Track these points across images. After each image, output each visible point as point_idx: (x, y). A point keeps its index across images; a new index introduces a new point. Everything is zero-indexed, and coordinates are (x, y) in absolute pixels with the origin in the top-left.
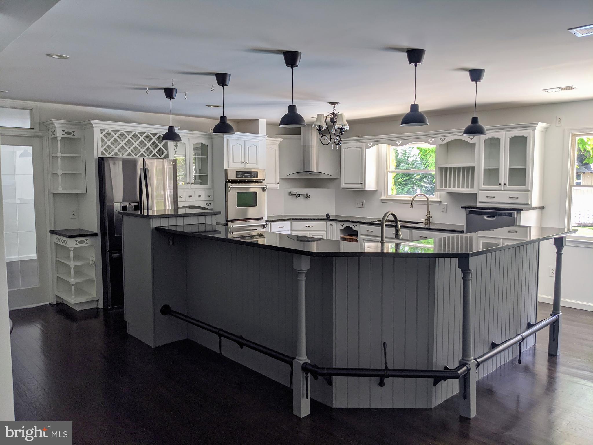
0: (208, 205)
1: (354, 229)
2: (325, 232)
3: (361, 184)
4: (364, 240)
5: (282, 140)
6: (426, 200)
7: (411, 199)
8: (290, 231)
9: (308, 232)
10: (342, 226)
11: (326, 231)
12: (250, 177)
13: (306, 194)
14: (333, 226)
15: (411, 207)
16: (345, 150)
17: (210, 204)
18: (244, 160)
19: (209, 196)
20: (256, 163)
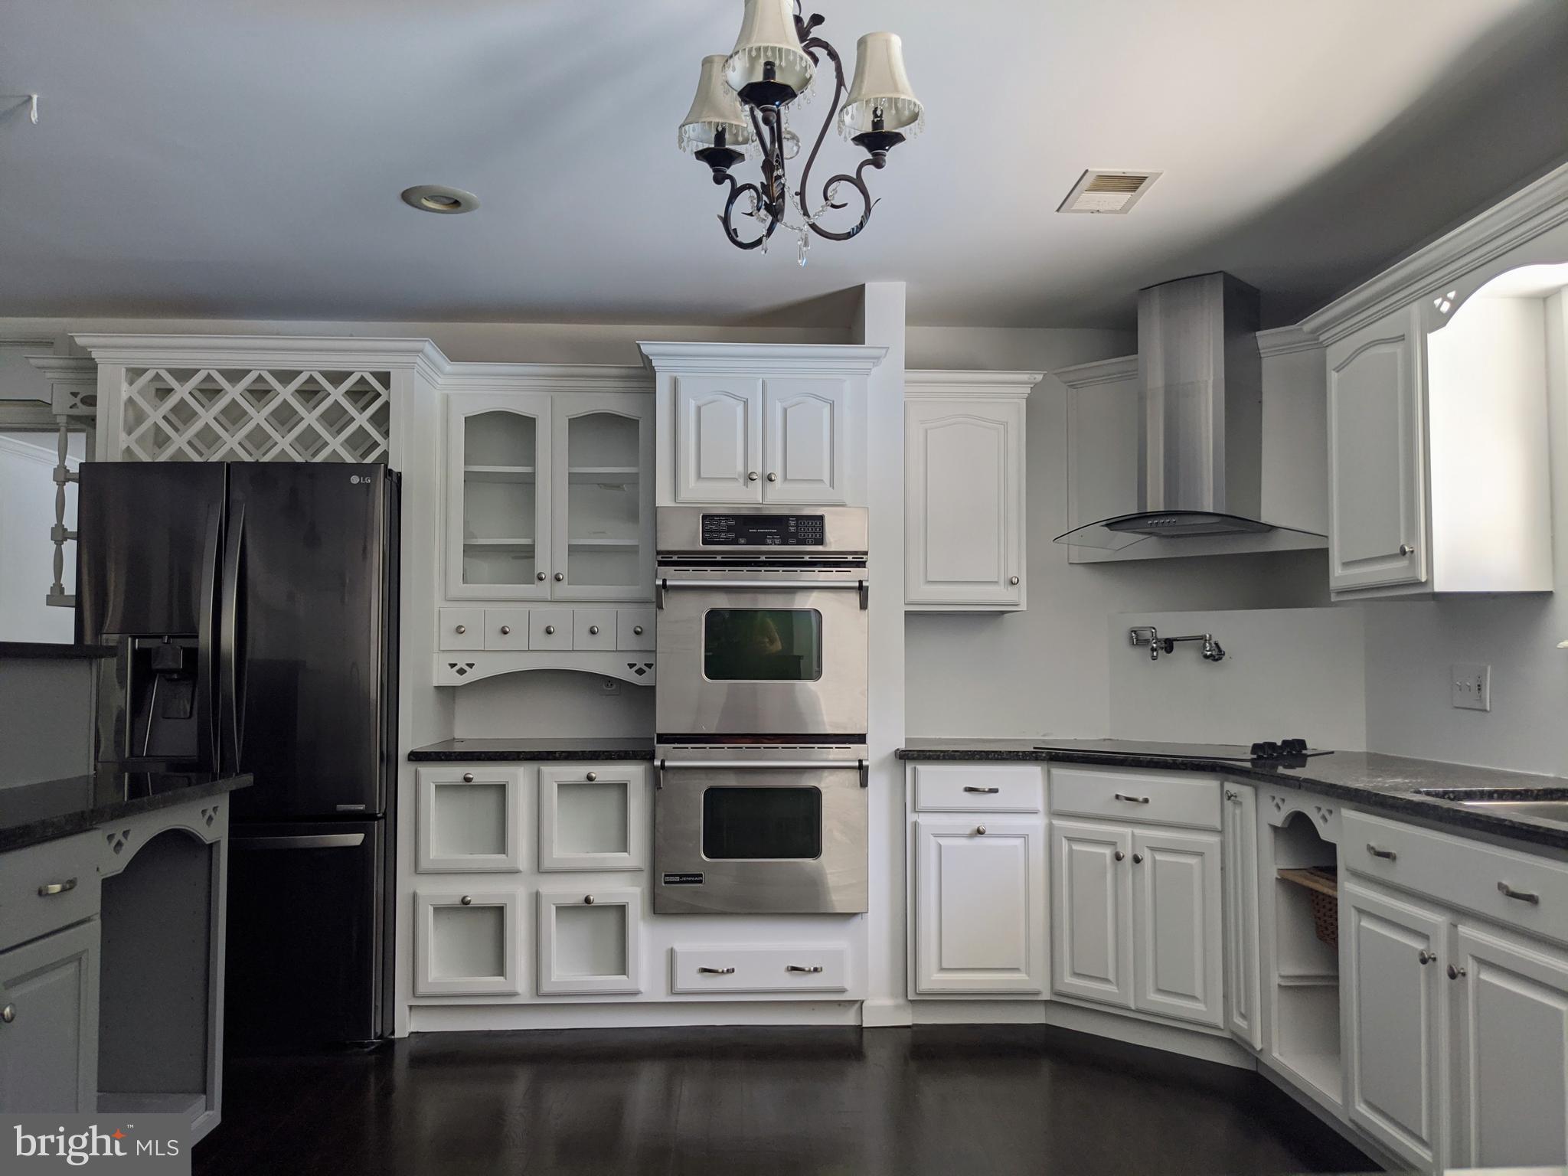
0: (640, 672)
1: (1323, 833)
2: (1214, 840)
3: (1406, 553)
4: (1361, 911)
5: (1039, 377)
8: (1041, 815)
9: (1127, 830)
10: (1278, 808)
11: (1222, 832)
12: (777, 541)
13: (1206, 638)
14: (1244, 804)
16: (1342, 373)
17: (648, 666)
18: (756, 468)
19: (639, 630)
20: (826, 478)
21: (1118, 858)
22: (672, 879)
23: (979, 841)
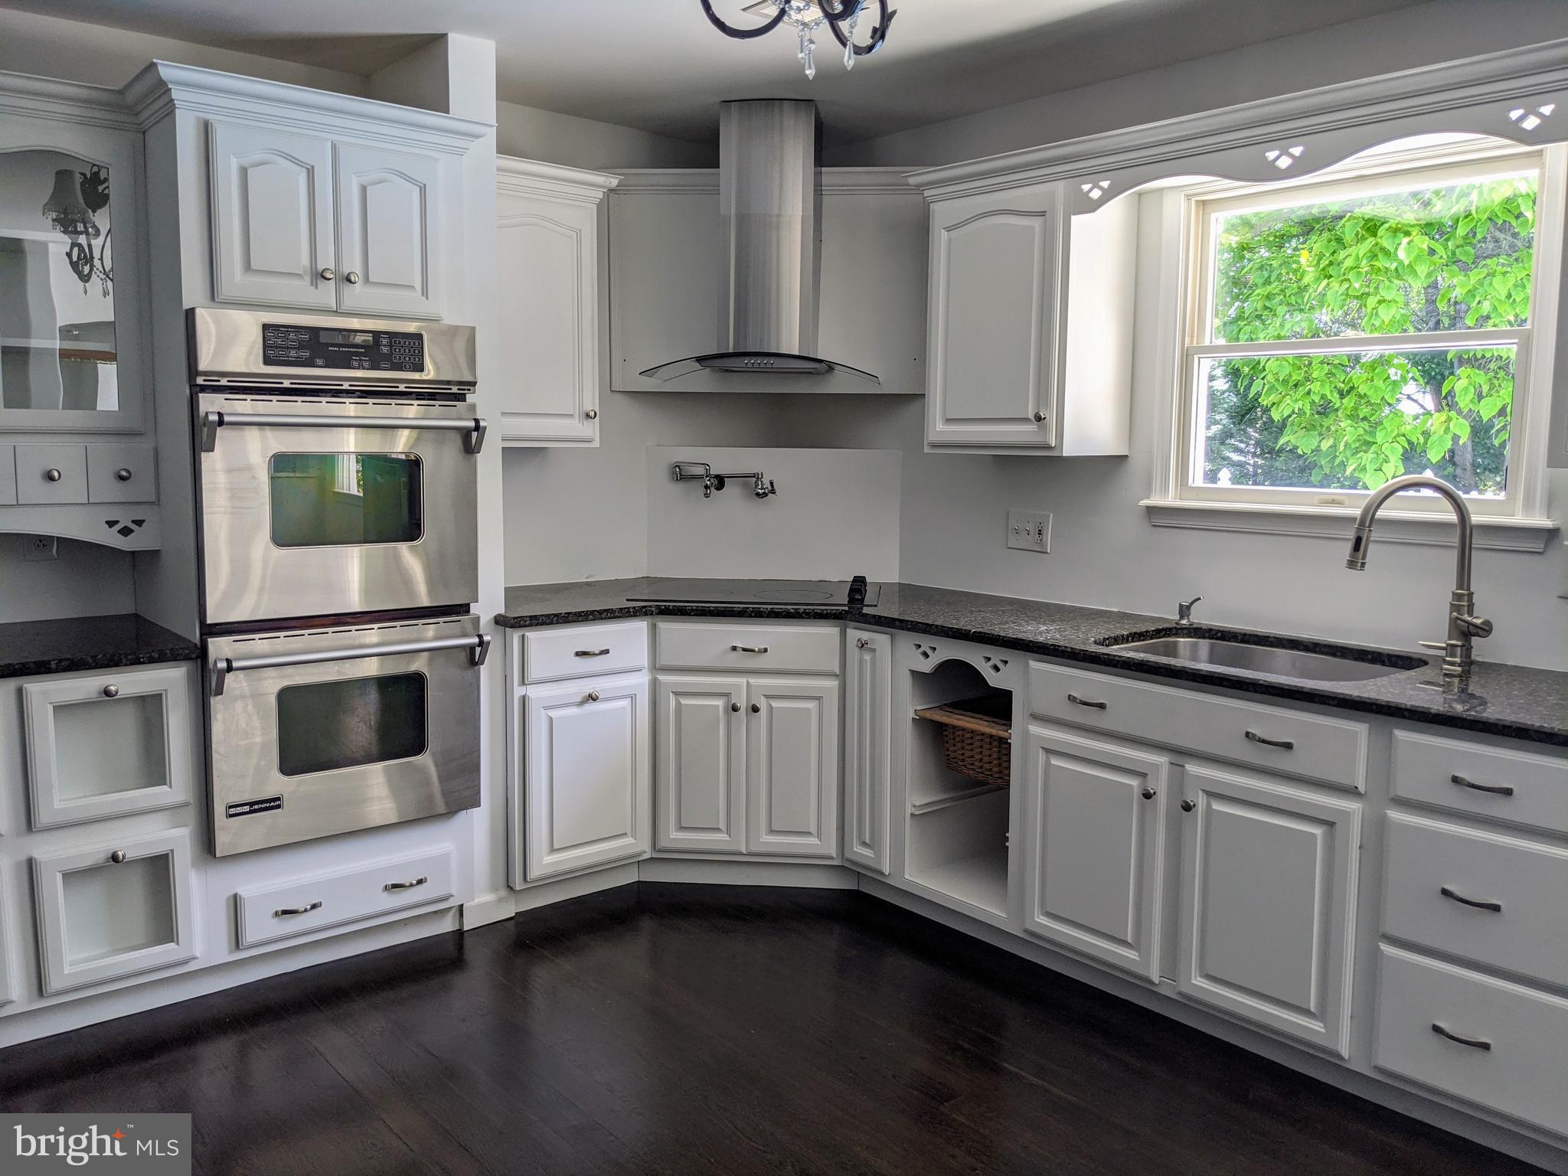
0: (126, 532)
1: (994, 680)
2: (833, 684)
3: (1039, 418)
4: (1048, 751)
5: (615, 182)
6: (1452, 517)
7: (1357, 512)
8: (645, 671)
9: (742, 681)
10: (926, 655)
11: (842, 676)
12: (366, 364)
13: (757, 477)
14: (874, 650)
15: (1352, 564)
16: (954, 234)
17: (139, 523)
18: (326, 261)
19: (124, 473)
20: (418, 284)
21: (735, 709)
22: (239, 810)
23: (592, 707)
